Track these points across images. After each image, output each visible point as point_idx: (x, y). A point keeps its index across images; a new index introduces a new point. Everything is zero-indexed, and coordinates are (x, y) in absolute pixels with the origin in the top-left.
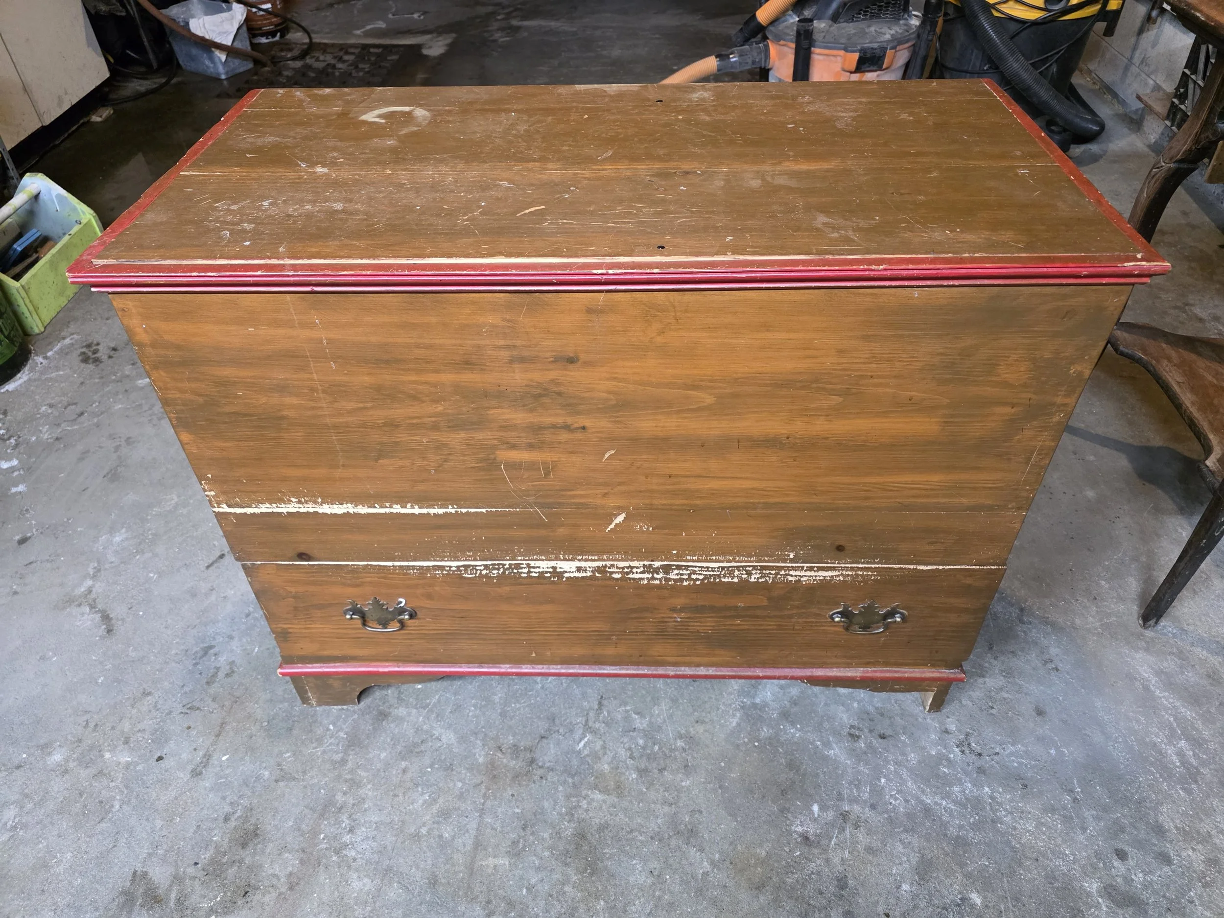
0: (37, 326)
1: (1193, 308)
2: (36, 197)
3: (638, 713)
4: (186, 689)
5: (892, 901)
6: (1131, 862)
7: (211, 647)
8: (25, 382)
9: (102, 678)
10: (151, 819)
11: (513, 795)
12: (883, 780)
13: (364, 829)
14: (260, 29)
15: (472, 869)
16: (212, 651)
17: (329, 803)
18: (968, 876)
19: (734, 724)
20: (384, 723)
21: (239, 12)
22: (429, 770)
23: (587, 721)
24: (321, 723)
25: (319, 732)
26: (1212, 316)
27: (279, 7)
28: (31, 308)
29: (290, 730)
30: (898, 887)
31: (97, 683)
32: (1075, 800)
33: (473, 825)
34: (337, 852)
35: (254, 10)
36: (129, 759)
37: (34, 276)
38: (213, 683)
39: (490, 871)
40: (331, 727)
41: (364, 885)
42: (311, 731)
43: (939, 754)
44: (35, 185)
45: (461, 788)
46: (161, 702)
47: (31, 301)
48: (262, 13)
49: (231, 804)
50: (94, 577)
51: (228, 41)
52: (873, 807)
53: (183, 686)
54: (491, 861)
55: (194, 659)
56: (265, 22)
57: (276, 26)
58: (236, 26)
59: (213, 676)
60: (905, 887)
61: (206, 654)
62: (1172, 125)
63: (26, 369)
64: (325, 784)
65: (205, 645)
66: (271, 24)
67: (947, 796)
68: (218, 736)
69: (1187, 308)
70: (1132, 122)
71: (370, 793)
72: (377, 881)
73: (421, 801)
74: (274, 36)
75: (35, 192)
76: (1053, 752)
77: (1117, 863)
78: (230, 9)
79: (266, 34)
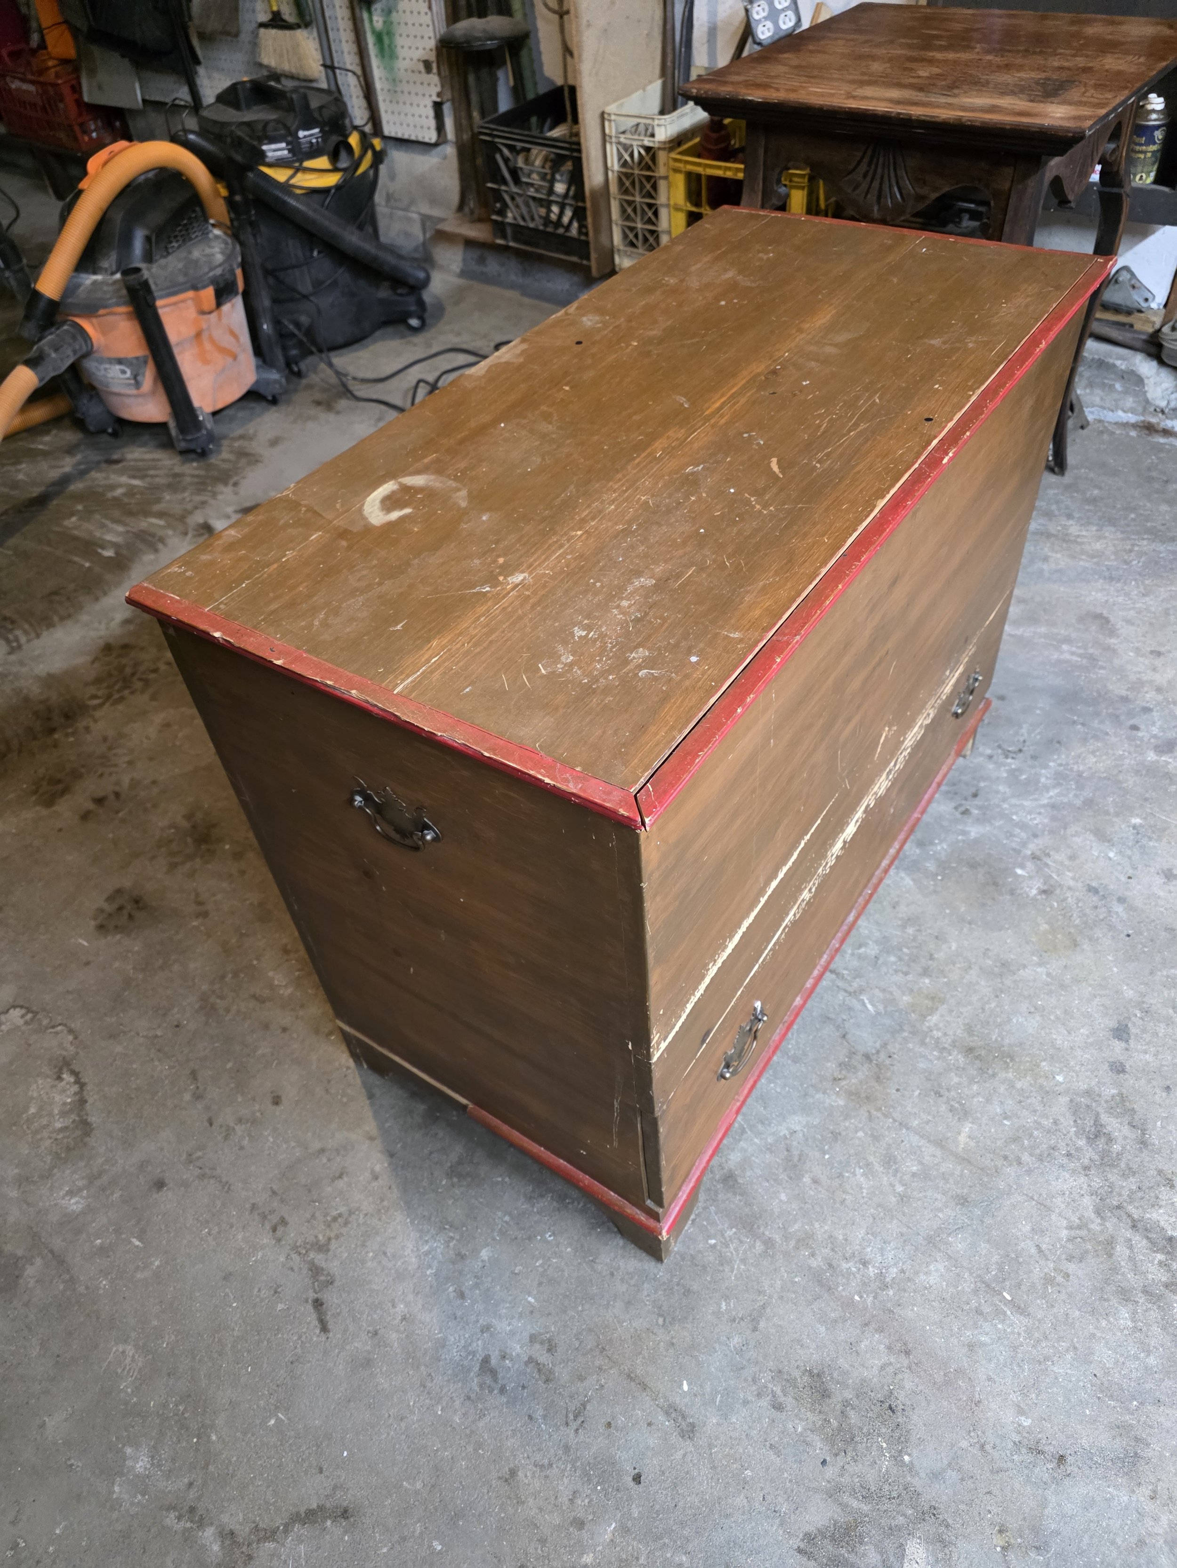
3: (860, 946)
4: (539, 1414)
5: (1120, 868)
6: (1142, 727)
7: (486, 1360)
10: (729, 1511)
11: (898, 1090)
12: (1014, 817)
13: (869, 1249)
15: (964, 1159)
16: (494, 1362)
17: (818, 1277)
18: (1117, 815)
19: (911, 883)
20: (740, 1181)
22: (827, 1157)
23: (846, 991)
24: (700, 1252)
25: (711, 1258)
29: (688, 1292)
30: (1110, 859)
31: (440, 1552)
32: (1083, 724)
33: (915, 1139)
34: (886, 1287)
36: (613, 1525)
38: (551, 1372)
39: (972, 1144)
40: (713, 1242)
41: (937, 1270)
42: (704, 1268)
43: (1008, 772)
45: (866, 1134)
46: (538, 1457)
49: (759, 1395)
50: (201, 1524)
52: (1035, 836)
53: (530, 1417)
54: (962, 1138)
55: (491, 1392)
59: (539, 1370)
60: (1111, 855)
61: (493, 1373)
64: (788, 1273)
65: (476, 1368)
67: (1046, 789)
68: (644, 1387)
71: (826, 1228)
72: (939, 1256)
73: (862, 1179)
76: (1038, 712)
77: (1140, 734)
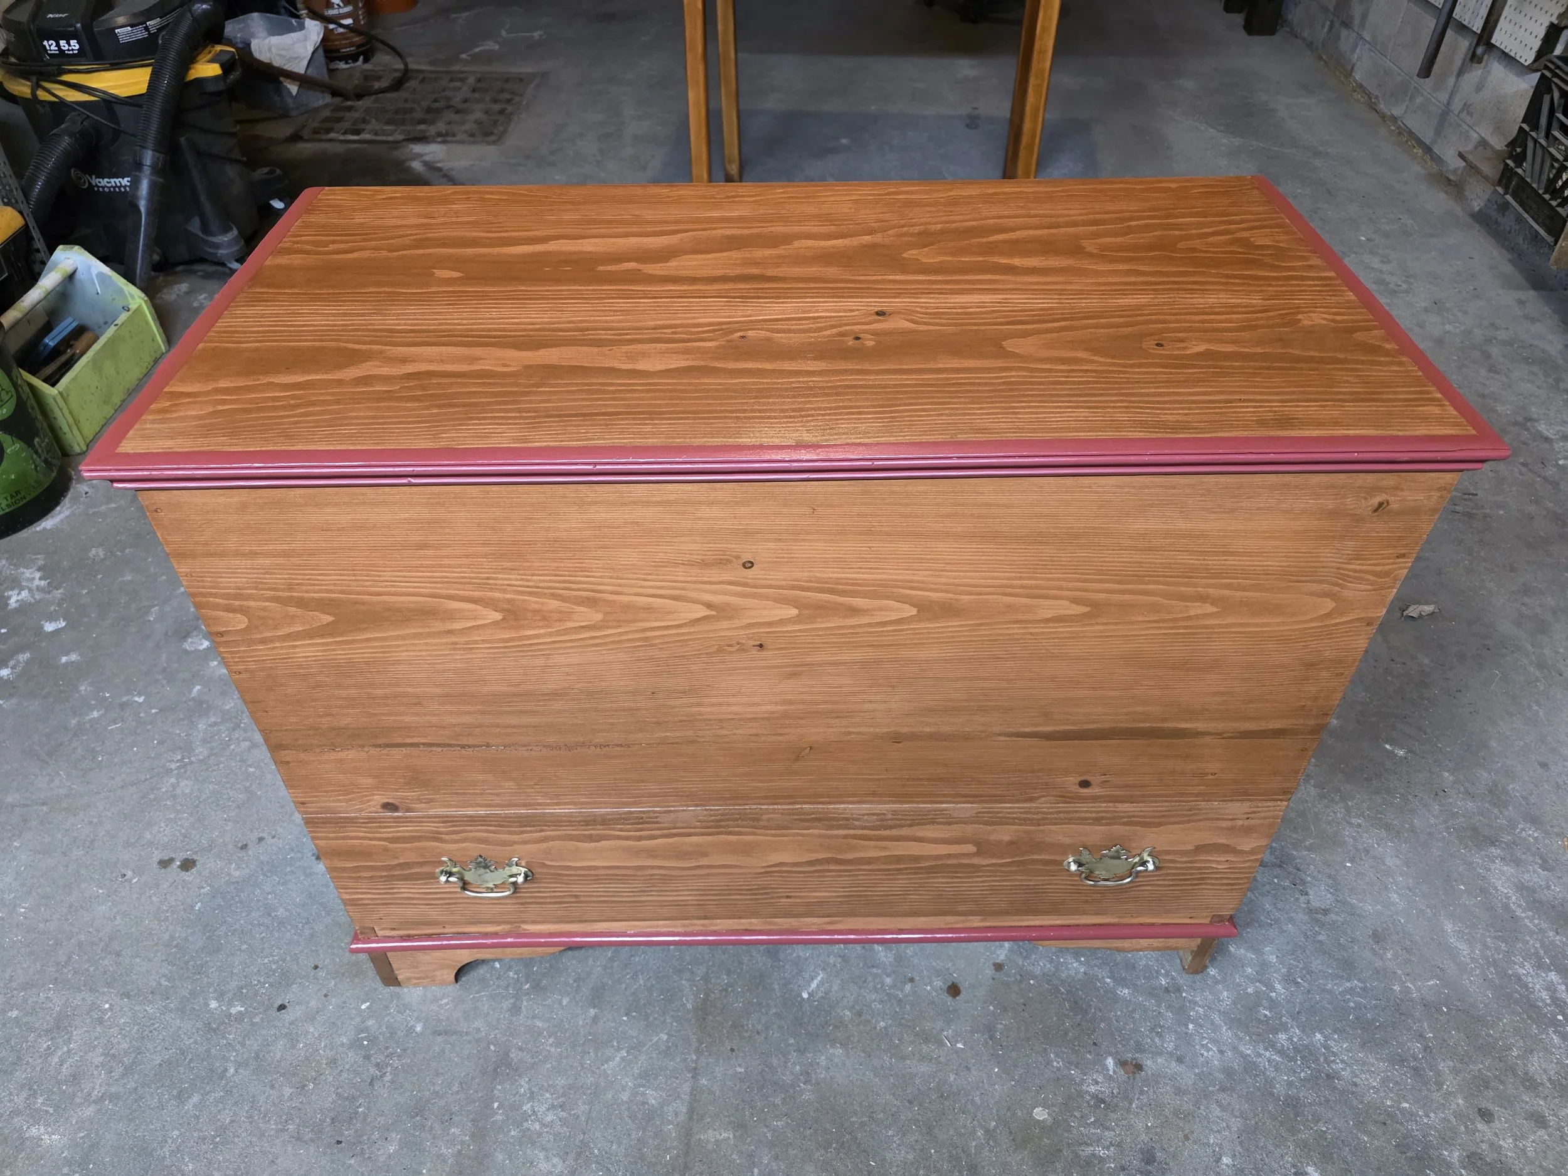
0: (78, 445)
1: (1536, 425)
2: (71, 277)
6: (1497, 1124)
8: (67, 517)
9: (199, 904)
10: (277, 1085)
11: (732, 1050)
12: (1191, 1026)
13: (548, 1095)
14: (338, 51)
15: (688, 1144)
17: (501, 1063)
18: (1304, 1145)
19: (1002, 957)
21: (313, 31)
22: (625, 1018)
26: (1560, 434)
27: (362, 22)
28: (71, 421)
30: (1218, 1161)
31: (193, 909)
32: (1426, 1048)
33: (686, 1087)
34: (518, 1124)
35: (331, 26)
36: (243, 1009)
37: (73, 380)
39: (710, 1147)
40: (497, 965)
41: (554, 1166)
43: (1257, 992)
44: (71, 262)
45: (667, 1041)
46: (277, 934)
47: (71, 413)
48: (341, 30)
49: (377, 1065)
51: (300, 68)
52: (1180, 1060)
54: (711, 1135)
56: (344, 42)
57: (358, 47)
58: (311, 49)
60: (1226, 1160)
62: (1506, 193)
63: (66, 502)
64: (495, 1037)
66: (351, 45)
67: (1271, 1045)
68: (354, 977)
69: (1529, 424)
70: (1450, 184)
71: (553, 1050)
72: (570, 1161)
73: (618, 1059)
74: (356, 60)
75: (70, 270)
76: (1396, 988)
77: (1481, 1126)
78: (301, 27)
79: (346, 58)
